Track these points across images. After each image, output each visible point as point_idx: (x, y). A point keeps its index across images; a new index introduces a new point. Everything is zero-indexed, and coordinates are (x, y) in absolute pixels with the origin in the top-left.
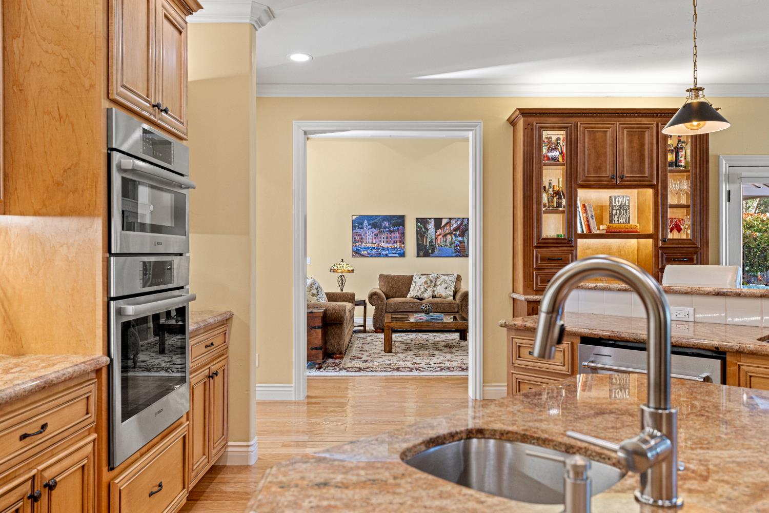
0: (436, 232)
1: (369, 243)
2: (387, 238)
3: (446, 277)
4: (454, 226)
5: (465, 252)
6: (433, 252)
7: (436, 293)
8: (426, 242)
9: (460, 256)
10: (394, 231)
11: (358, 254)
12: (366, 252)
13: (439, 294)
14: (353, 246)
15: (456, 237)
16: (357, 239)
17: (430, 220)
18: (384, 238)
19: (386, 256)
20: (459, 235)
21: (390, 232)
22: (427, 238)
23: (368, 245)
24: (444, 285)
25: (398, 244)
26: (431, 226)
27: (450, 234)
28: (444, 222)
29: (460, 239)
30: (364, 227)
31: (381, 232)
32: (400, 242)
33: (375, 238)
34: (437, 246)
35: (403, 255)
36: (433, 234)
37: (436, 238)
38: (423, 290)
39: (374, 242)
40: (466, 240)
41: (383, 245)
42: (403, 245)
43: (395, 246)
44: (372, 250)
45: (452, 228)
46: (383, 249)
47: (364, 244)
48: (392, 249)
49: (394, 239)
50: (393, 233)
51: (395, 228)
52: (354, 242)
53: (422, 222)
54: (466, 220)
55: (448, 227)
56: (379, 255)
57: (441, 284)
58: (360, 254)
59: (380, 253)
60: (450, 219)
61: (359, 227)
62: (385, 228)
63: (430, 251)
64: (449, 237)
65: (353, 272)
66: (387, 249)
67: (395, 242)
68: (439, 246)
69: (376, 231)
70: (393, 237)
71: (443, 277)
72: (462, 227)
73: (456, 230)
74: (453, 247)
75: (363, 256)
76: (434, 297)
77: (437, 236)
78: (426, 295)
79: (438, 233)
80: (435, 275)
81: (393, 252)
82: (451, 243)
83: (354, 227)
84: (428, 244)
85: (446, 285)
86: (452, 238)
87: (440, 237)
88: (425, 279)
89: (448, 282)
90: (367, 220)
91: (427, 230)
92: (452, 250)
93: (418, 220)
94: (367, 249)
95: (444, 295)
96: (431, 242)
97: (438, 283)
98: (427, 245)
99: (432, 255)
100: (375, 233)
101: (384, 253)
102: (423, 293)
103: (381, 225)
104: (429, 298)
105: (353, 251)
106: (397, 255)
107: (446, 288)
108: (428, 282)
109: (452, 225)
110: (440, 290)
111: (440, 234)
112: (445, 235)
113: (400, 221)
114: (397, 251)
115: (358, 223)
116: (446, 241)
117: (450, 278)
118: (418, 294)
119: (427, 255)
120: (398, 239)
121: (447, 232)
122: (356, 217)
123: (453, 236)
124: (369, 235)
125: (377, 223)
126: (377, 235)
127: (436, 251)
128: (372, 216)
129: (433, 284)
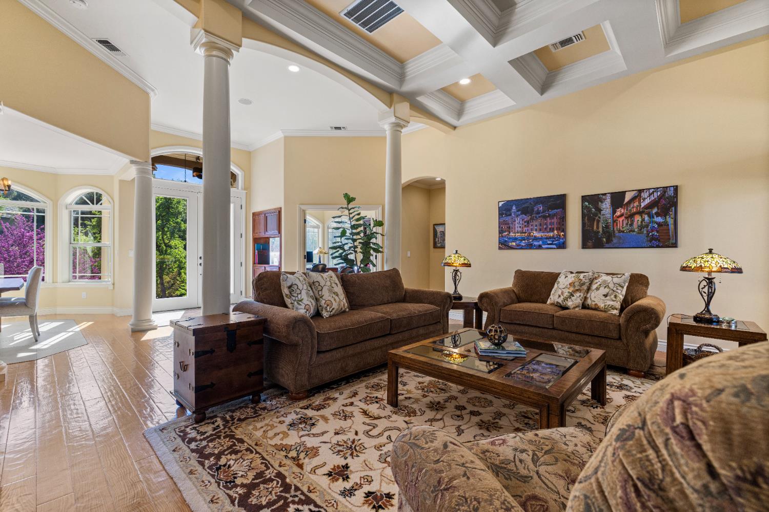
0: (614, 212)
1: (518, 233)
2: (540, 225)
3: (609, 278)
4: (647, 201)
5: (670, 239)
6: (609, 240)
7: (589, 302)
8: (598, 227)
9: (658, 247)
10: (550, 216)
11: (505, 245)
12: (514, 244)
13: (594, 303)
14: (499, 237)
15: (650, 216)
16: (504, 227)
17: (604, 197)
18: (536, 226)
19: (540, 247)
20: (658, 214)
21: (545, 217)
22: (598, 222)
23: (517, 234)
24: (604, 291)
25: (556, 232)
26: (606, 206)
27: (640, 213)
28: (628, 197)
29: (659, 219)
30: (512, 214)
31: (532, 219)
32: (558, 229)
33: (525, 226)
34: (616, 232)
35: (562, 246)
36: (609, 216)
37: (614, 221)
38: (566, 294)
39: (524, 231)
40: (670, 221)
41: (536, 234)
42: (562, 233)
43: (551, 234)
44: (521, 241)
45: (643, 205)
46: (536, 239)
47: (512, 234)
48: (547, 238)
49: (550, 227)
50: (548, 219)
51: (552, 212)
52: (501, 232)
53: (591, 202)
54: (672, 189)
55: (636, 204)
56: (530, 247)
57: (597, 289)
58: (508, 246)
59: (532, 244)
60: (640, 191)
61: (506, 214)
62: (538, 213)
63: (605, 240)
64: (638, 218)
65: (470, 267)
66: (541, 239)
67: (552, 230)
68: (620, 231)
69: (527, 218)
70: (548, 224)
71: (605, 277)
72: (663, 202)
73: (651, 206)
74: (645, 232)
75: (512, 248)
76: (584, 306)
77: (615, 219)
78: (570, 303)
79: (618, 214)
80: (591, 274)
81: (549, 242)
82: (641, 227)
83: (501, 214)
84: (601, 230)
85: (607, 290)
86: (643, 220)
87: (621, 219)
88: (573, 279)
89: (611, 286)
90: (515, 205)
91: (600, 210)
92: (643, 237)
93: (584, 198)
94: (515, 239)
95: (602, 305)
96: (607, 227)
97: (594, 287)
98: (599, 232)
99: (607, 245)
100: (525, 220)
101: (536, 243)
102: (566, 299)
103: (533, 210)
104: (574, 308)
105: (500, 243)
106: (554, 246)
107: (606, 296)
108: (577, 284)
109: (644, 199)
110: (596, 298)
111: (622, 215)
112: (631, 216)
113: (558, 203)
114: (553, 241)
115: (505, 210)
116: (631, 225)
117: (616, 280)
118: (560, 300)
119: (598, 245)
120: (555, 226)
121: (634, 210)
122: (503, 203)
123: (646, 218)
124: (518, 223)
125: (528, 207)
126: (528, 223)
127: (615, 241)
128: (522, 200)
129: (585, 287)
